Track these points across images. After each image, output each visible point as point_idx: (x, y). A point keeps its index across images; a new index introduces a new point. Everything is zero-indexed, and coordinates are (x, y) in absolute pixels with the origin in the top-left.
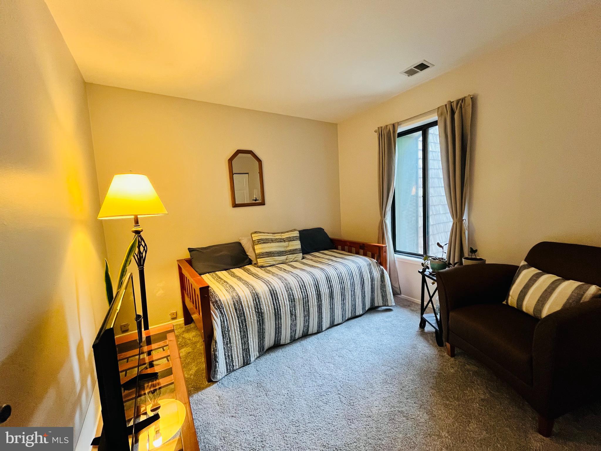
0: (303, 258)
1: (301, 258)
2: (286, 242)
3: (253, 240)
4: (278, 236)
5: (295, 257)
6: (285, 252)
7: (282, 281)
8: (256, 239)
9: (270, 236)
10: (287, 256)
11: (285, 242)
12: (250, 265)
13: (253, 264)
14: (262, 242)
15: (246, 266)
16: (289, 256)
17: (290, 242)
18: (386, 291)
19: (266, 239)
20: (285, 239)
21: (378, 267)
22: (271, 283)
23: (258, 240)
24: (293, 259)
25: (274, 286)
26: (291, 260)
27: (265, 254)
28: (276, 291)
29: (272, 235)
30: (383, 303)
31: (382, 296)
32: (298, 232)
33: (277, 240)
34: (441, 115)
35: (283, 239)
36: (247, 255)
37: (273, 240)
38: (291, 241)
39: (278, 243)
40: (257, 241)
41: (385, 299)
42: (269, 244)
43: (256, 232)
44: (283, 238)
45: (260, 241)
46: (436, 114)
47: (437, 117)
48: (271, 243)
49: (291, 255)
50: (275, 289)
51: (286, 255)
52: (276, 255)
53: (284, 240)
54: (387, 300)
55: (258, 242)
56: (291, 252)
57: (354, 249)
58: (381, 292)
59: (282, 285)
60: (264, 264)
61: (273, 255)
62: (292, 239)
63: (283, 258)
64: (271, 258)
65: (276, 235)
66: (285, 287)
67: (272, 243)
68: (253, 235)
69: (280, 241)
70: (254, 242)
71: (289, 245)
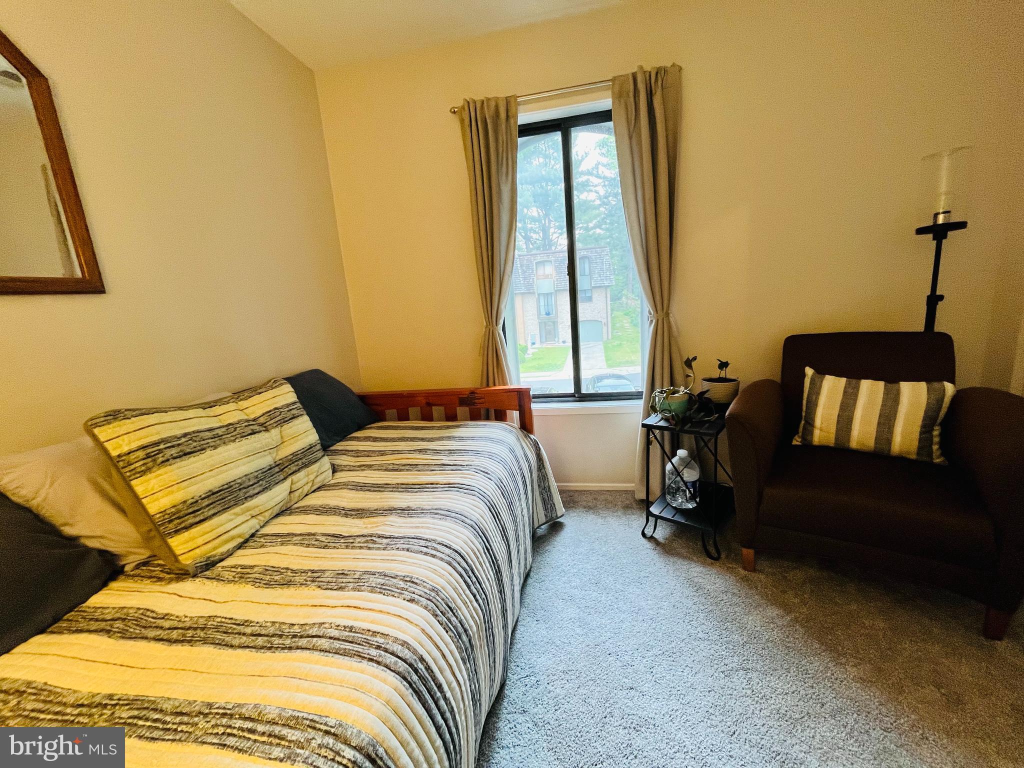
0: (335, 469)
1: (331, 471)
2: (273, 431)
3: (114, 453)
4: (231, 414)
5: (315, 474)
6: (277, 469)
7: (408, 596)
8: (134, 446)
9: (199, 421)
10: (289, 481)
11: (267, 430)
12: (113, 585)
13: (127, 568)
14: (174, 451)
15: (95, 600)
16: (295, 477)
17: (285, 426)
18: (549, 488)
19: (185, 435)
20: (262, 420)
21: (527, 439)
22: (375, 633)
23: (144, 447)
24: (310, 484)
25: (404, 644)
26: (306, 489)
27: (206, 502)
28: (422, 660)
29: (200, 412)
30: (546, 516)
31: (544, 501)
32: (288, 388)
33: (235, 429)
34: (618, 96)
35: (254, 420)
36: (73, 540)
37: (220, 432)
38: (285, 421)
39: (244, 441)
40: (141, 454)
41: (549, 506)
42: (209, 452)
43: (114, 416)
44: (252, 417)
45: (160, 451)
46: (610, 92)
47: (611, 99)
48: (215, 447)
49: (302, 474)
50: (415, 652)
51: (285, 479)
52: (256, 491)
53: (262, 425)
54: (554, 505)
55: (148, 456)
56: (300, 462)
57: (437, 411)
58: (541, 493)
59: (420, 614)
60: (215, 548)
61: (241, 493)
62: (289, 415)
63: (278, 494)
64: (237, 510)
65: (218, 410)
66: (436, 616)
67: (219, 445)
68: (102, 433)
69: (248, 430)
70: (121, 464)
71: (282, 437)
